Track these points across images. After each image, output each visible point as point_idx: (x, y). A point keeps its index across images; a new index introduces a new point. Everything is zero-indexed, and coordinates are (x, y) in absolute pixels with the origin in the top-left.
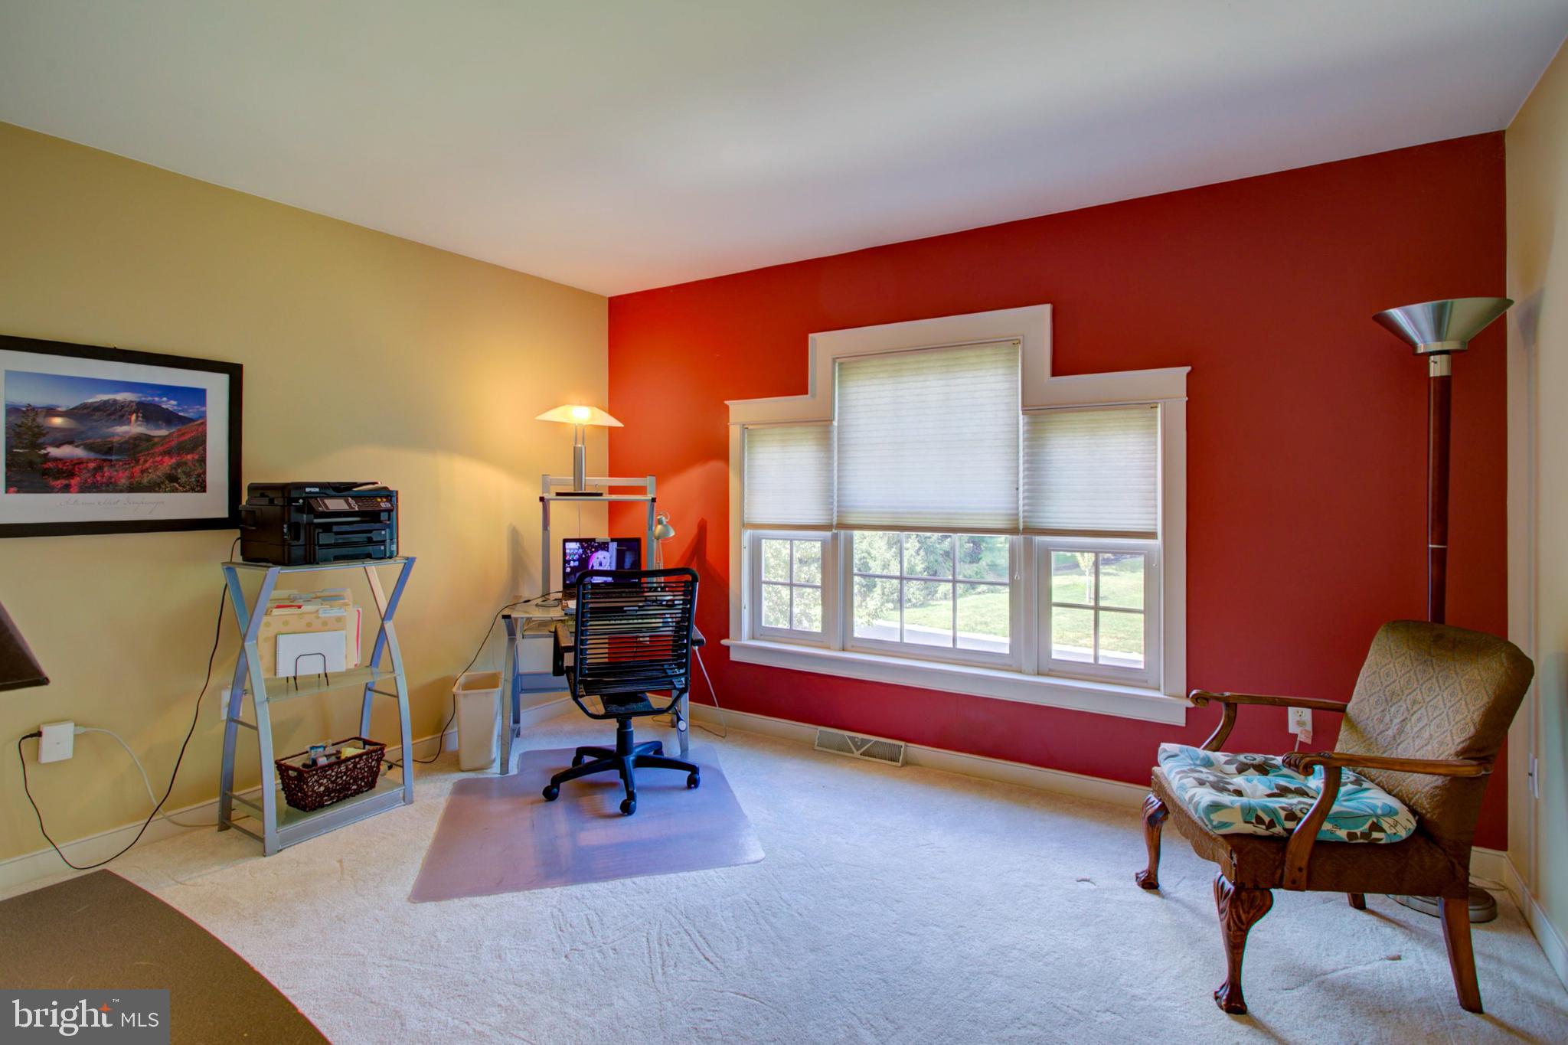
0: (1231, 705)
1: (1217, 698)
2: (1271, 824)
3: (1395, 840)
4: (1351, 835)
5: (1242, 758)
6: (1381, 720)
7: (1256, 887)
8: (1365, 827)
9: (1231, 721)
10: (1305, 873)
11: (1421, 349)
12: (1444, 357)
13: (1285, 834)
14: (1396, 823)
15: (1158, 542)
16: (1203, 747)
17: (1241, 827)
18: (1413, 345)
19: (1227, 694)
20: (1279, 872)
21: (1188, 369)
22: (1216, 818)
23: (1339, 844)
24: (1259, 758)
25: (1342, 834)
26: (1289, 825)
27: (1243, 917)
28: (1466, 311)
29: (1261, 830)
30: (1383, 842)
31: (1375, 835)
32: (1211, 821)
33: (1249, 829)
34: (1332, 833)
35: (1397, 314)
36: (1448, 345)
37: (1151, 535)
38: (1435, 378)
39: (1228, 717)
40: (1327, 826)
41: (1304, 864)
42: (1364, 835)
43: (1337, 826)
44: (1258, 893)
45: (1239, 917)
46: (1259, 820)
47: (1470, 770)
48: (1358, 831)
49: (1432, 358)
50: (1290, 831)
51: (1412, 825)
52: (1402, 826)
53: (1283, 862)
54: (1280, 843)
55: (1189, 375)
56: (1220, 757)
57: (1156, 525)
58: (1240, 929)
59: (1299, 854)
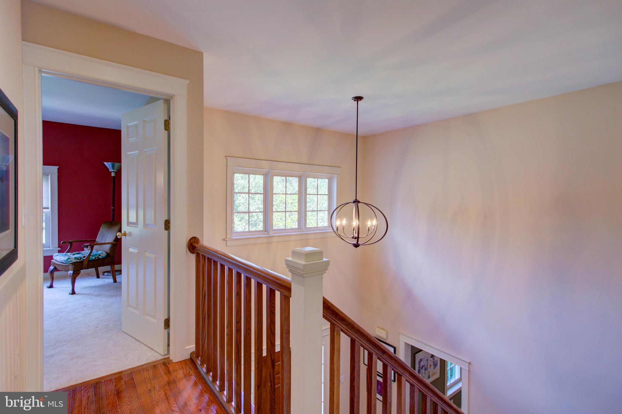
0: (71, 243)
1: (68, 242)
2: (80, 259)
3: (103, 257)
4: (95, 258)
5: (74, 253)
6: (102, 240)
7: (77, 270)
8: (98, 256)
9: (71, 247)
10: (87, 266)
11: (110, 171)
12: (114, 173)
13: (83, 260)
14: (103, 254)
15: (49, 210)
16: (65, 252)
17: (75, 261)
18: (109, 170)
19: (70, 241)
20: (82, 267)
21: (58, 167)
22: (69, 260)
23: (93, 260)
24: (77, 252)
25: (94, 258)
26: (84, 258)
27: (75, 276)
28: (117, 165)
29: (78, 261)
30: (101, 258)
31: (99, 257)
32: (68, 261)
33: (76, 261)
34: (92, 258)
35: (106, 163)
36: (115, 171)
37: (48, 208)
38: (113, 176)
39: (70, 246)
40: (91, 257)
41: (86, 264)
42: (98, 257)
43: (93, 257)
44: (78, 272)
45: (74, 276)
46: (78, 259)
47: (114, 243)
48: (96, 257)
49: (112, 173)
50: (84, 260)
51: (106, 254)
52: (104, 255)
53: (83, 265)
54: (82, 262)
55: (58, 168)
56: (69, 254)
57: (49, 206)
58: (74, 278)
59: (86, 263)
